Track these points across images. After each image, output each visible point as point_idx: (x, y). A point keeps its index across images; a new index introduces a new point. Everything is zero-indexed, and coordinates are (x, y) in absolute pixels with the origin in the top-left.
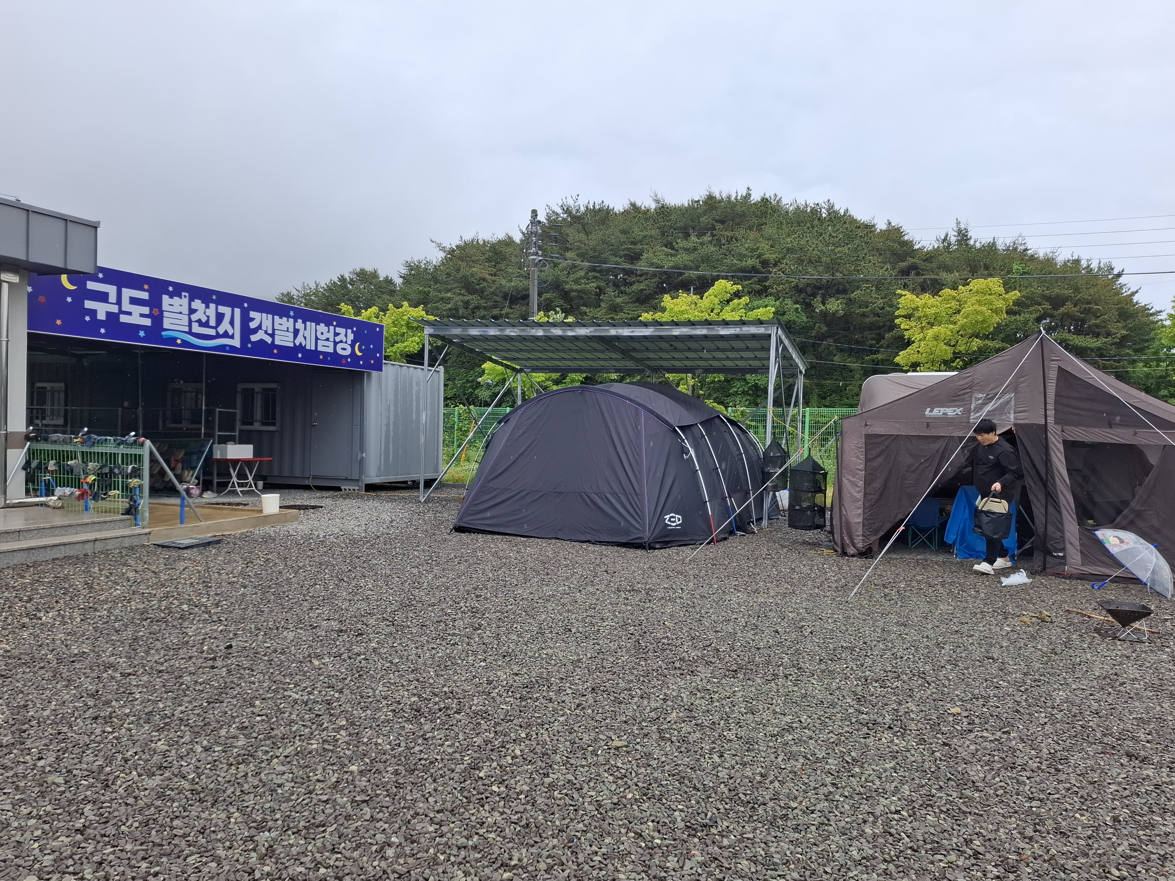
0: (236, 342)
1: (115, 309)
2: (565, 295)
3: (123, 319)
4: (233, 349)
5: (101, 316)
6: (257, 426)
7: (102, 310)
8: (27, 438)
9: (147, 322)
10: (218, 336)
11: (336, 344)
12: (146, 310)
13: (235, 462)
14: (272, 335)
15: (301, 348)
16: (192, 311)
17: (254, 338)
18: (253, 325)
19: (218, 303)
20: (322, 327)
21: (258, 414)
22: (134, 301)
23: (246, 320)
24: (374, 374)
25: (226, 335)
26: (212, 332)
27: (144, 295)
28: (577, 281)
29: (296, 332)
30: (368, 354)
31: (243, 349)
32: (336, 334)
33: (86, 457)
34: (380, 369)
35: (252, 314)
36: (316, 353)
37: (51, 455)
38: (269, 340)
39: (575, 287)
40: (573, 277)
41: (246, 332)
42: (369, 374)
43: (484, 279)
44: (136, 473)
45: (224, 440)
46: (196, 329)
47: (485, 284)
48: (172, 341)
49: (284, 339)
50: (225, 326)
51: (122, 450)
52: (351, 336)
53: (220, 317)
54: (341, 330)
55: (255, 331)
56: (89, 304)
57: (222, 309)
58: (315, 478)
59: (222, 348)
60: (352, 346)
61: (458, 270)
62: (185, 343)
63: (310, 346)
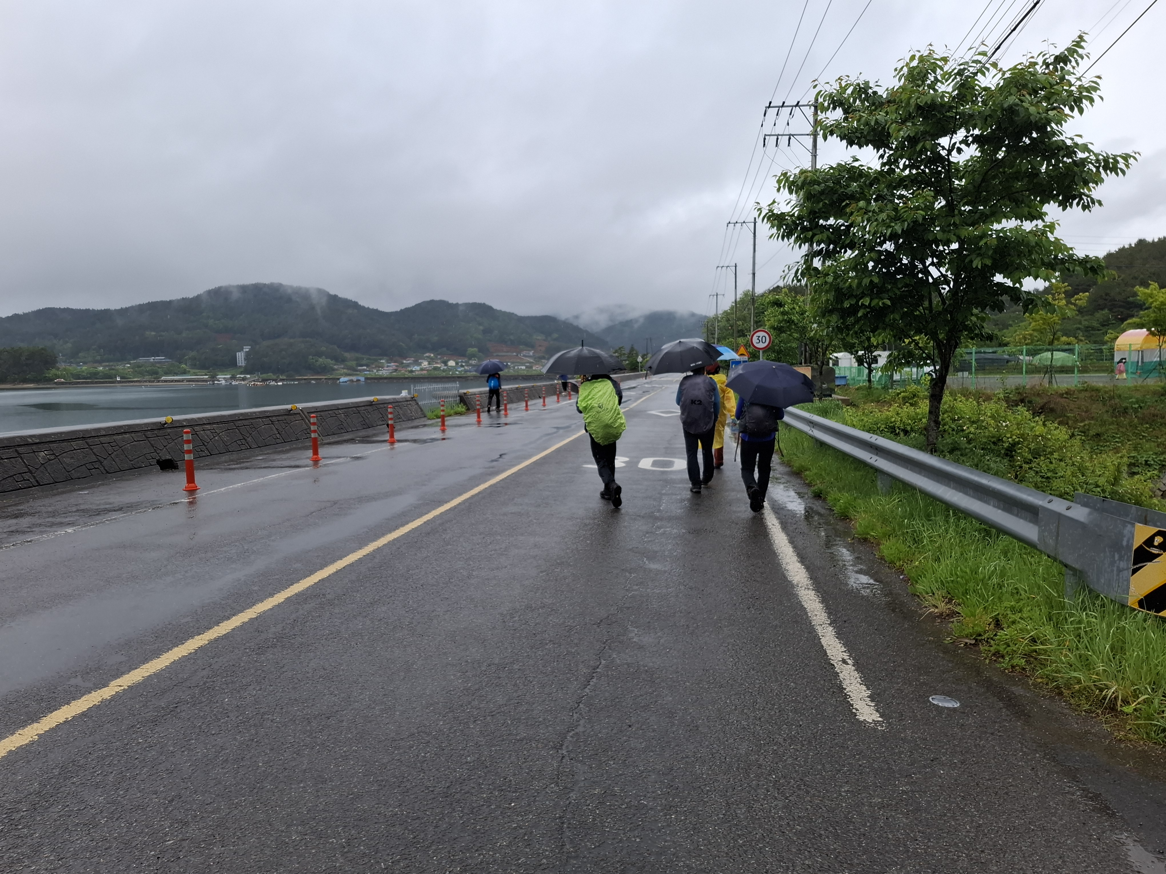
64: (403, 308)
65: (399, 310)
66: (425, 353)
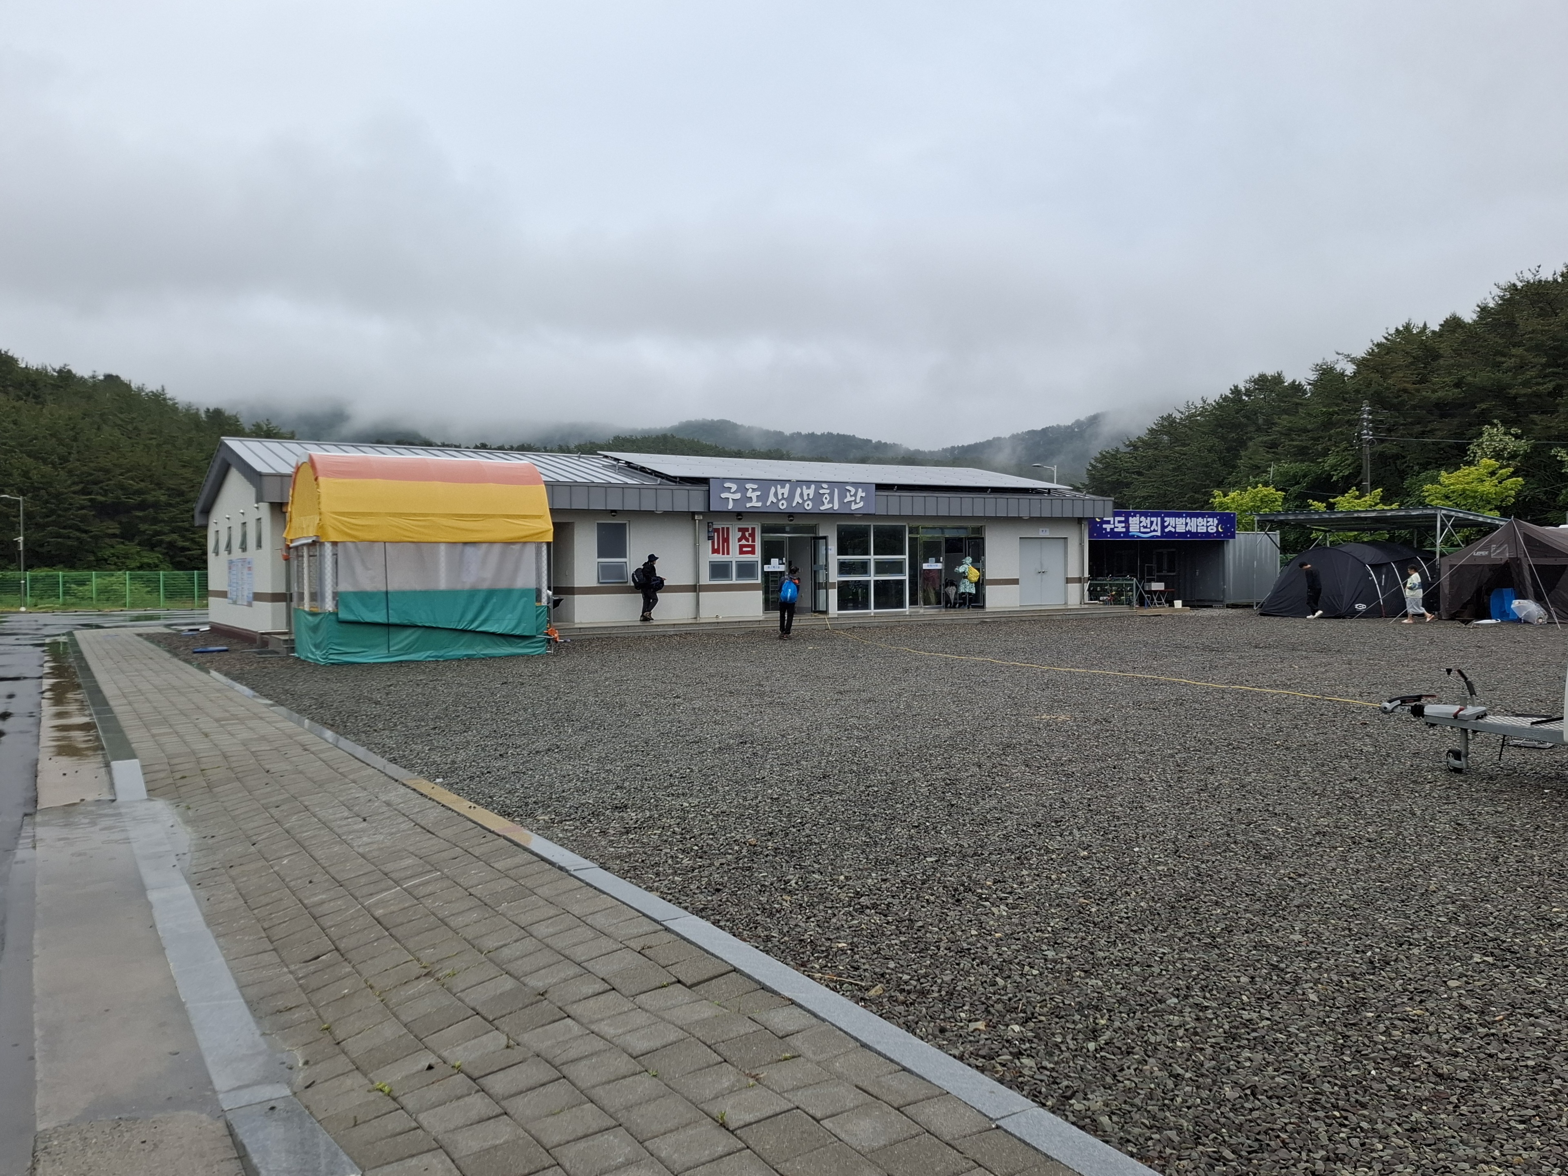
0: (1159, 534)
1: (1112, 526)
2: (1512, 402)
3: (1116, 530)
4: (1157, 537)
5: (1108, 530)
6: (1164, 573)
7: (1108, 527)
8: (1089, 579)
9: (1124, 530)
10: (1151, 532)
11: (1207, 527)
12: (1123, 525)
13: (1155, 592)
14: (1175, 528)
15: (1189, 532)
16: (1141, 522)
17: (1167, 530)
18: (1166, 524)
19: (1151, 517)
20: (1200, 519)
21: (1165, 566)
22: (1120, 522)
23: (1163, 522)
24: (1231, 540)
25: (1154, 531)
26: (1148, 530)
27: (1123, 519)
28: (1526, 384)
29: (1186, 524)
30: (1225, 530)
31: (1162, 537)
32: (1208, 522)
33: (1111, 586)
34: (1234, 537)
35: (1166, 519)
36: (1197, 533)
37: (1098, 585)
38: (1173, 530)
39: (1523, 391)
40: (1520, 379)
41: (1163, 527)
42: (1228, 541)
43: (1405, 391)
44: (1131, 590)
45: (1150, 581)
46: (1143, 530)
47: (1405, 396)
48: (1133, 536)
49: (1181, 529)
50: (1154, 527)
51: (1125, 582)
52: (1216, 522)
53: (1152, 523)
54: (1210, 519)
55: (1167, 527)
56: (1104, 526)
57: (1152, 519)
58: (1198, 601)
59: (1152, 537)
60: (1217, 527)
61: (1369, 385)
62: (1138, 537)
63: (1194, 530)
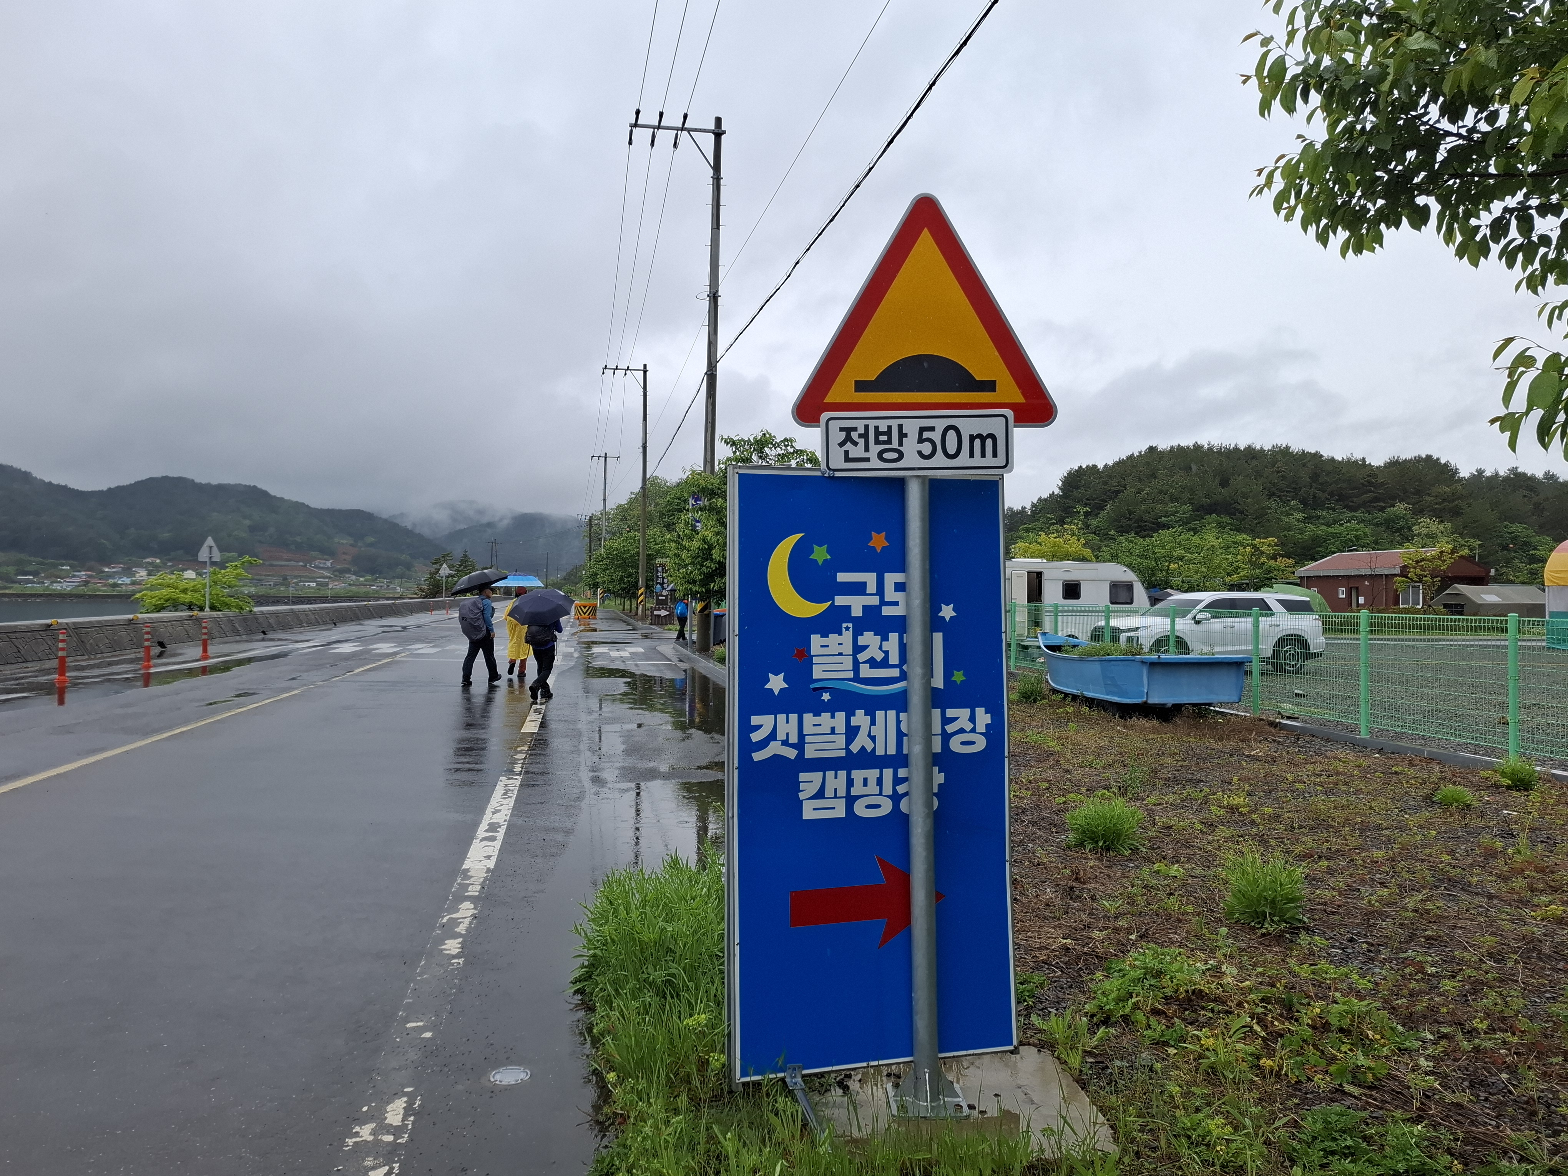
64: (113, 485)
65: (105, 489)
66: (145, 558)
